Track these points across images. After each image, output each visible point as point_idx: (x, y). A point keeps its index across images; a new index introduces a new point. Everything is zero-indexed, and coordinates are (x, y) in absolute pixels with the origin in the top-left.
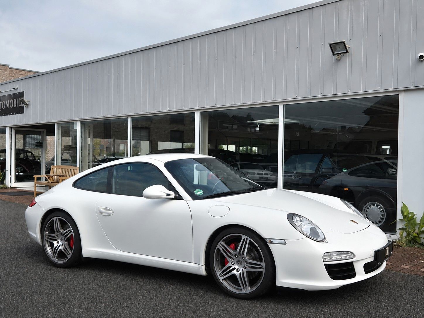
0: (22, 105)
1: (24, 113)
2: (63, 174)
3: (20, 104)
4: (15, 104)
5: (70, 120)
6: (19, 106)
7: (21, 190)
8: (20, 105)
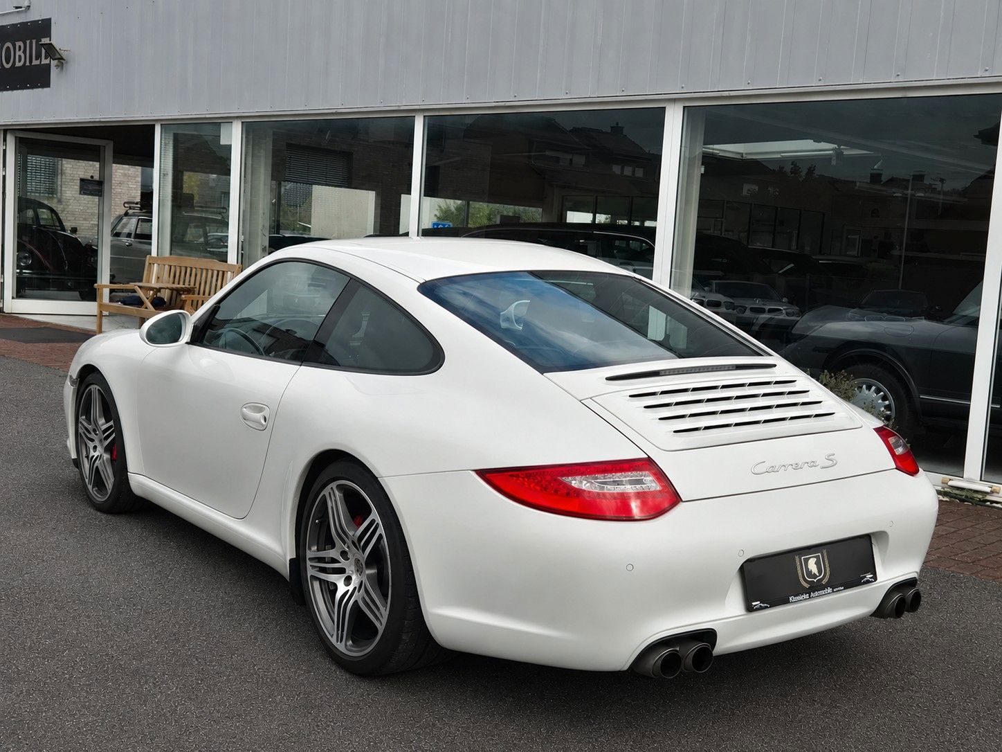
0: (45, 61)
1: (49, 86)
2: (187, 286)
3: (38, 57)
4: (20, 56)
5: (207, 116)
6: (35, 62)
7: (36, 322)
8: (37, 62)
